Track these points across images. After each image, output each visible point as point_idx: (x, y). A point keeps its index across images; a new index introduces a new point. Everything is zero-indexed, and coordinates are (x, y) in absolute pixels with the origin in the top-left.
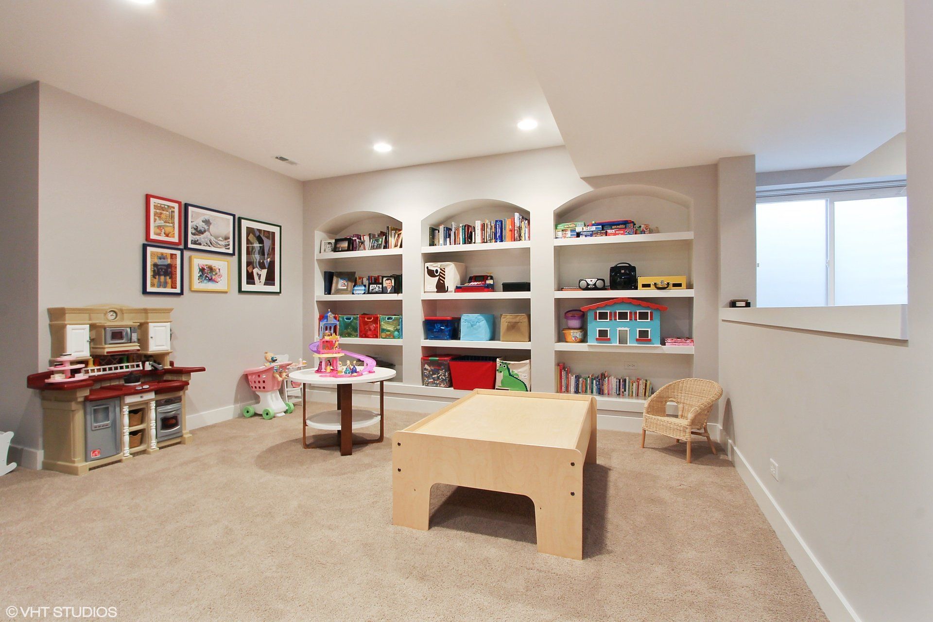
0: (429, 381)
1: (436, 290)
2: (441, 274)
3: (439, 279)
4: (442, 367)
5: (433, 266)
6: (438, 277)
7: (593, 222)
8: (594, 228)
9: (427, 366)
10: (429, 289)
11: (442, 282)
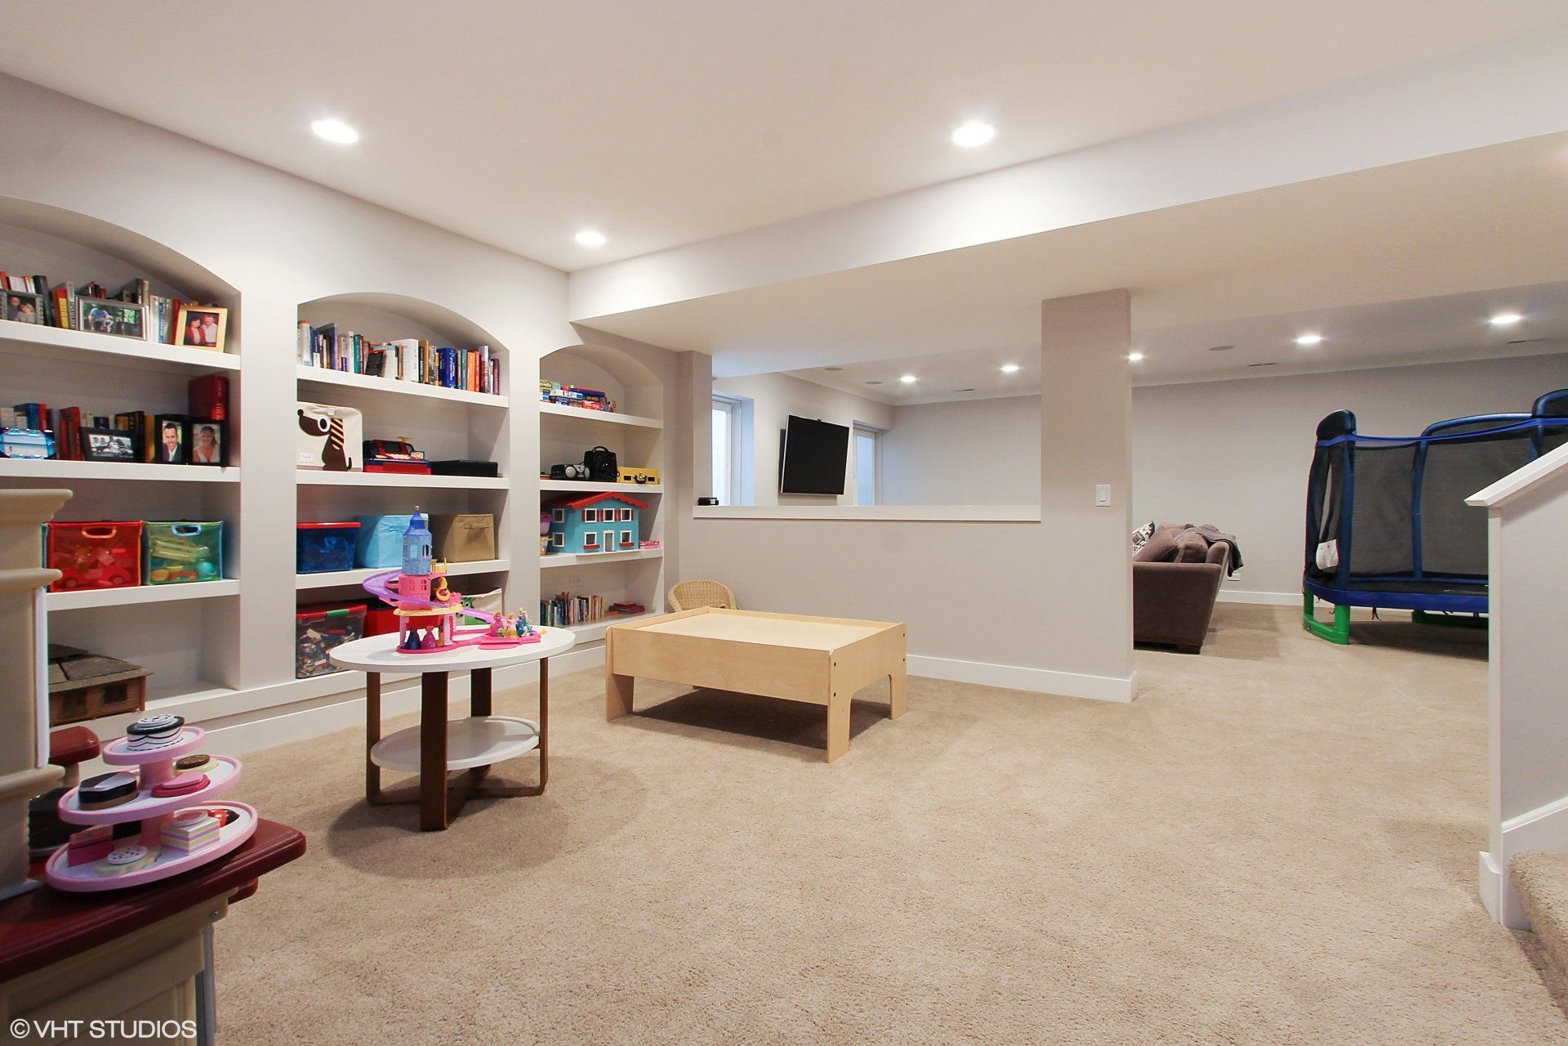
0: (317, 663)
1: (323, 464)
2: (333, 430)
3: (330, 442)
4: (350, 628)
5: (314, 411)
6: (328, 436)
7: (572, 387)
8: (575, 395)
9: (311, 633)
10: (302, 459)
11: (338, 448)
